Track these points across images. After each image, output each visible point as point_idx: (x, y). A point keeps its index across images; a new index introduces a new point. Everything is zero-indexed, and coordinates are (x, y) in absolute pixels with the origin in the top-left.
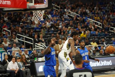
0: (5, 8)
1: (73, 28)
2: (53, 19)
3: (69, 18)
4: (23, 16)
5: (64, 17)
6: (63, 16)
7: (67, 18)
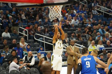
0: (18, 3)
1: (102, 26)
2: (79, 15)
3: (98, 13)
4: (43, 13)
5: (92, 13)
6: (91, 11)
7: (96, 13)
